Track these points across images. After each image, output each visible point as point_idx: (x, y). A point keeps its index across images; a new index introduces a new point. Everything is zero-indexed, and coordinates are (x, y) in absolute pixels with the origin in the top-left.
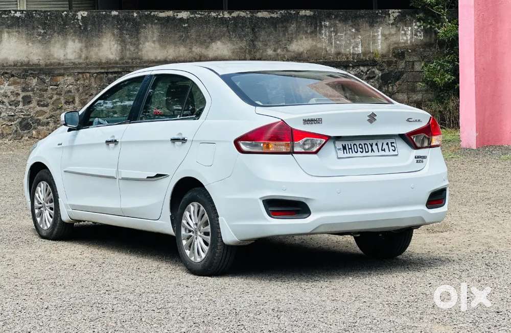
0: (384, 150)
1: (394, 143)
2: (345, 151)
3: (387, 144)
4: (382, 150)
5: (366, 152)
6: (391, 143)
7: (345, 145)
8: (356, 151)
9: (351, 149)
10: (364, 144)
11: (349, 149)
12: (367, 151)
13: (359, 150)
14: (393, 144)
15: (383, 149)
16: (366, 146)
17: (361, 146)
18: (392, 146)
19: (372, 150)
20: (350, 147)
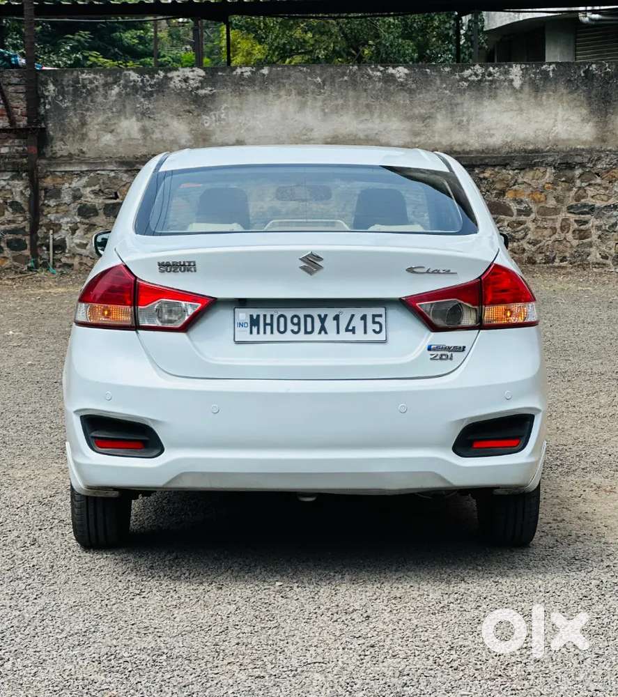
0: (353, 331)
1: (380, 316)
2: (255, 329)
3: (364, 318)
4: (347, 330)
5: (306, 332)
6: (374, 316)
7: (258, 316)
8: (282, 329)
9: (271, 325)
10: (306, 316)
11: (265, 324)
12: (309, 329)
13: (290, 326)
14: (377, 319)
15: (350, 328)
16: (309, 320)
17: (296, 320)
18: (374, 322)
19: (323, 329)
20: (268, 321)
